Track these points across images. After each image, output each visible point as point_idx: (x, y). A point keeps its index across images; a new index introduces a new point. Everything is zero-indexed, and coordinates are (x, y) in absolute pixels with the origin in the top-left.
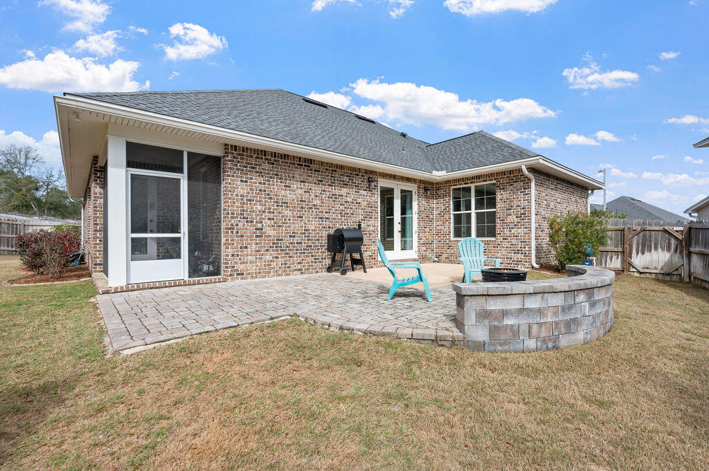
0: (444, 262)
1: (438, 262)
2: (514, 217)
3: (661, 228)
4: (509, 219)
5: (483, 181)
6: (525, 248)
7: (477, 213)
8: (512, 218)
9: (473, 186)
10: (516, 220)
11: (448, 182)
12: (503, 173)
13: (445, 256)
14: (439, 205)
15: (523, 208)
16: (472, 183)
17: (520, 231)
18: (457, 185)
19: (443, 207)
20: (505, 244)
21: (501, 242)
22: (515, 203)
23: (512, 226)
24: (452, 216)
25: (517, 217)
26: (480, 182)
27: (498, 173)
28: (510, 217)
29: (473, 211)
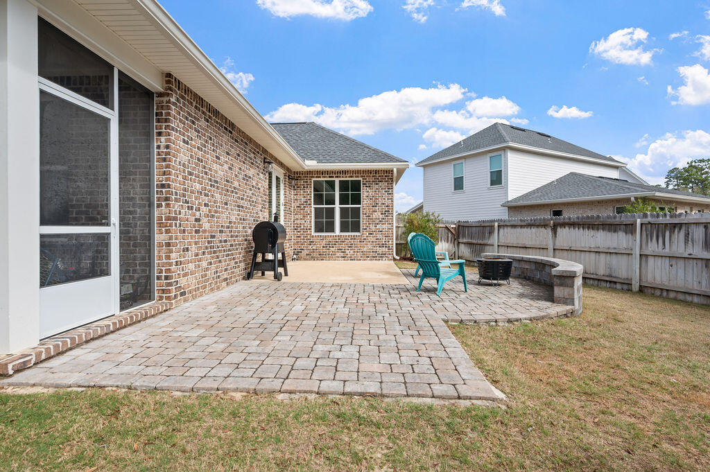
0: (305, 260)
1: (297, 260)
2: (379, 214)
3: (444, 226)
4: (375, 215)
5: (349, 177)
6: (388, 242)
7: (341, 208)
8: (377, 215)
9: (337, 181)
10: (381, 217)
11: (309, 172)
12: (370, 172)
13: (305, 252)
14: (298, 197)
15: (387, 206)
16: (337, 177)
17: (384, 226)
18: (320, 177)
19: (303, 200)
20: (371, 239)
21: (367, 237)
22: (380, 201)
23: (377, 221)
24: (313, 210)
25: (382, 214)
26: (346, 177)
27: (364, 171)
28: (376, 213)
29: (337, 207)
